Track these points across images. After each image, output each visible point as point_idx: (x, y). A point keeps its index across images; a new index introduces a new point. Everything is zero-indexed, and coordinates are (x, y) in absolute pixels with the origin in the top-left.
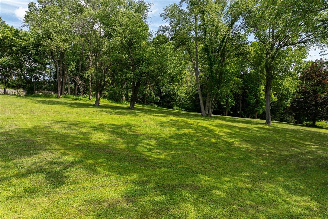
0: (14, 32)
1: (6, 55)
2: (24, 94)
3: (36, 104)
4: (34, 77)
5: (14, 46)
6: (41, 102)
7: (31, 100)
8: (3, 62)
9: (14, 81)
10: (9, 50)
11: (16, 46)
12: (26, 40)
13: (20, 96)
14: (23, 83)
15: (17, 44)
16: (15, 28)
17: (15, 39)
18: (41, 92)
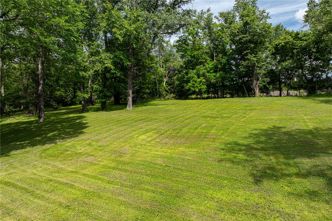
0: (294, 36)
1: (288, 59)
2: (305, 94)
3: (319, 104)
4: (316, 76)
5: (294, 49)
6: (323, 101)
7: (313, 100)
8: (286, 66)
9: (296, 82)
10: (290, 54)
11: (297, 49)
12: (306, 40)
13: (301, 96)
14: (305, 83)
15: (298, 46)
16: (295, 31)
17: (295, 42)
18: (324, 91)
